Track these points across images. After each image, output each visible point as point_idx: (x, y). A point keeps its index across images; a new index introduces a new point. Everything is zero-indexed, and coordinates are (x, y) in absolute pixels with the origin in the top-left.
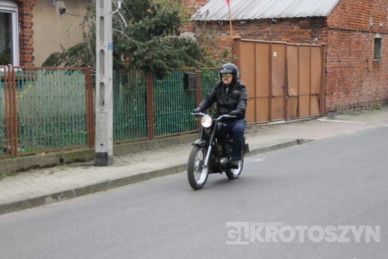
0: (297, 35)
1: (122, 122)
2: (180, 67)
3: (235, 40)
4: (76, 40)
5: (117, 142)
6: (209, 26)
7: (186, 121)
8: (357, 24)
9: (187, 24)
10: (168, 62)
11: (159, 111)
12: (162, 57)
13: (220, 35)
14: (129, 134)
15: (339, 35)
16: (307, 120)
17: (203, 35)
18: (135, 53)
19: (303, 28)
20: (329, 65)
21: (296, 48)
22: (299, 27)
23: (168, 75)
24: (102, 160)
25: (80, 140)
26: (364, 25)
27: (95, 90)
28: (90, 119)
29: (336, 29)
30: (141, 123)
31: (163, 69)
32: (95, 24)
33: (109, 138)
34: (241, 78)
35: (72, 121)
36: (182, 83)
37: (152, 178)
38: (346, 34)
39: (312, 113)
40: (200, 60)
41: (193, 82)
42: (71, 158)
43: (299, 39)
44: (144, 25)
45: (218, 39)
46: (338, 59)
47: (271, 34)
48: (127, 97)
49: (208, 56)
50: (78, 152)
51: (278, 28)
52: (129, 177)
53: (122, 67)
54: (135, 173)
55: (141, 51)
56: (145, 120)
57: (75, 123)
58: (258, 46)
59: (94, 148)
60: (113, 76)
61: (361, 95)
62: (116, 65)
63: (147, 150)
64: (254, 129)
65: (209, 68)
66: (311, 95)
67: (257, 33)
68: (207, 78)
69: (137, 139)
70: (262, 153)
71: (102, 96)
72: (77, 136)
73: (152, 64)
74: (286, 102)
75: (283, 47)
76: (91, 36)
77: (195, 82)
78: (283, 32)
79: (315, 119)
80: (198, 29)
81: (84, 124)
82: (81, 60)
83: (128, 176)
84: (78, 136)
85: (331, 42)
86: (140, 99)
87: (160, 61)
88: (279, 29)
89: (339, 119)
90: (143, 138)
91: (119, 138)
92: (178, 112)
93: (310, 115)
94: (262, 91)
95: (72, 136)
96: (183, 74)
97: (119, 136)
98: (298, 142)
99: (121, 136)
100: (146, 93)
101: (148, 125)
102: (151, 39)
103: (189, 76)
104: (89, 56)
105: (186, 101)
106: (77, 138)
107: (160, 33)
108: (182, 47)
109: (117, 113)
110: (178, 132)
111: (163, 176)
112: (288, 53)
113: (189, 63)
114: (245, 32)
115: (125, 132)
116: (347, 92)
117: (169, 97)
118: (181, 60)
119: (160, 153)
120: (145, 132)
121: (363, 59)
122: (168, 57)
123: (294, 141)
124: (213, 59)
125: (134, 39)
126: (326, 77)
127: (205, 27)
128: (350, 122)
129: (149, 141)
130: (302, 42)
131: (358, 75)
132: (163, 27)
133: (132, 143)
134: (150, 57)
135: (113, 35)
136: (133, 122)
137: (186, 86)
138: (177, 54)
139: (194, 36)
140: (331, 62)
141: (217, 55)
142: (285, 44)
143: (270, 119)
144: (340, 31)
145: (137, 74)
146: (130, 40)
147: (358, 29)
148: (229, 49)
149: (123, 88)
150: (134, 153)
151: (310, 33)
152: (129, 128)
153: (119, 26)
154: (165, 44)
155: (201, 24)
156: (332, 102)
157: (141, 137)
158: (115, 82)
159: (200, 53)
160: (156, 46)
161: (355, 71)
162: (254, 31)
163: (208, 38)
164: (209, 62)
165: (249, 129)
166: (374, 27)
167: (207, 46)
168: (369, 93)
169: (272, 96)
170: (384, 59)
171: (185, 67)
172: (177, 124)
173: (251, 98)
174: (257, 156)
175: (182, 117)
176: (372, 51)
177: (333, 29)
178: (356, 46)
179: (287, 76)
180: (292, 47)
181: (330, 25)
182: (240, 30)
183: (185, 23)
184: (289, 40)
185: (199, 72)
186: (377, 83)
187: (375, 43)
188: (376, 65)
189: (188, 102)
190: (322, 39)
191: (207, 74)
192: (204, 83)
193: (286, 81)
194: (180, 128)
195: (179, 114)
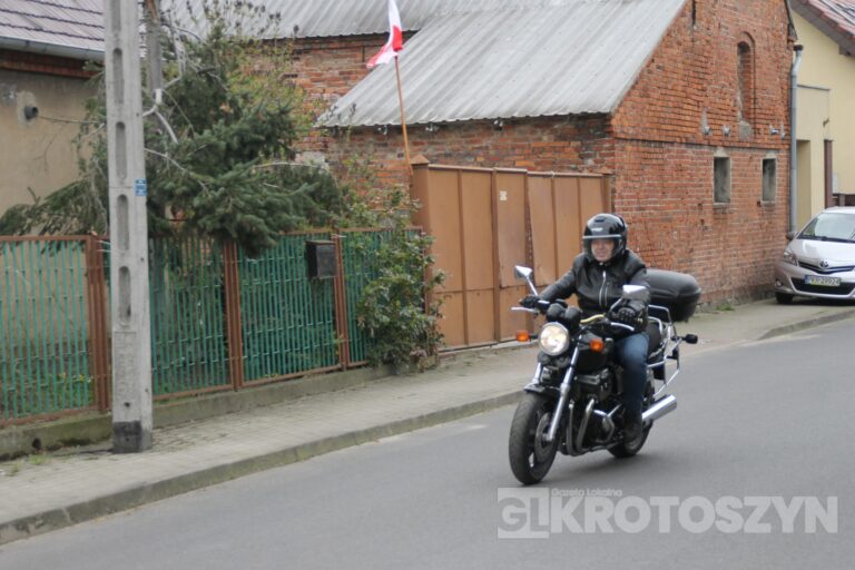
0: (549, 155)
1: (171, 352)
2: (297, 229)
3: (413, 165)
4: (63, 175)
5: (162, 397)
6: (357, 137)
7: (315, 346)
8: (676, 128)
9: (309, 136)
10: (270, 219)
11: (253, 326)
12: (255, 209)
13: (383, 157)
14: (189, 380)
15: (638, 151)
17: (345, 158)
18: (196, 202)
19: (562, 137)
21: (548, 181)
22: (552, 136)
23: (270, 247)
24: (128, 440)
25: (79, 395)
26: (690, 130)
27: (109, 285)
28: (99, 349)
29: (632, 140)
30: (214, 353)
31: (260, 235)
32: (106, 140)
33: (143, 390)
34: (433, 248)
35: (58, 354)
36: (304, 262)
37: (242, 475)
38: (652, 150)
40: (342, 212)
41: (326, 262)
42: (58, 438)
44: (214, 140)
45: (379, 166)
46: (638, 203)
48: (182, 297)
49: (358, 202)
50: (75, 424)
51: (508, 139)
52: (189, 475)
53: (168, 232)
54: (204, 466)
55: (210, 196)
56: (223, 348)
57: (66, 360)
58: (465, 177)
59: (109, 413)
60: (150, 251)
62: (154, 227)
63: (229, 413)
64: (463, 358)
65: (362, 229)
67: (462, 152)
68: (358, 250)
69: (206, 390)
70: (483, 411)
71: (125, 298)
72: (71, 387)
73: (234, 225)
75: (522, 177)
76: (97, 166)
77: (332, 259)
78: (518, 147)
80: (333, 146)
81: (85, 361)
82: (75, 219)
83: (187, 472)
84: (74, 387)
85: (621, 168)
86: (211, 302)
87: (250, 217)
88: (509, 142)
90: (219, 387)
91: (166, 389)
92: (295, 328)
94: (477, 278)
95: (60, 387)
96: (304, 244)
97: (164, 385)
99: (169, 385)
100: (223, 287)
101: (231, 358)
102: (230, 169)
103: (318, 247)
104: (93, 209)
105: (313, 302)
106: (71, 392)
107: (252, 155)
108: (300, 185)
109: (161, 334)
110: (298, 371)
111: (267, 468)
112: (529, 193)
113: (317, 219)
114: (436, 150)
115: (179, 375)
117: (275, 295)
118: (300, 215)
119: (257, 418)
120: (224, 374)
121: (692, 202)
122: (270, 207)
124: (368, 209)
125: (193, 170)
127: (348, 139)
129: (233, 393)
130: (561, 168)
131: (682, 237)
132: (258, 143)
133: (195, 400)
134: (229, 210)
135: (147, 162)
136: (196, 352)
137: (312, 270)
138: (289, 200)
139: (326, 161)
140: (626, 210)
141: (377, 200)
142: (525, 173)
143: (497, 338)
144: (640, 143)
145: (202, 246)
146: (183, 174)
147: (678, 140)
148: (403, 187)
149: (171, 278)
150: (201, 420)
151: (577, 149)
152: (188, 365)
153: (159, 141)
154: (262, 180)
155: (341, 133)
157: (216, 385)
158: (153, 264)
159: (341, 196)
160: (243, 185)
161: (676, 229)
162: (457, 146)
163: (356, 165)
164: (361, 217)
165: (454, 360)
166: (711, 134)
167: (355, 181)
168: (708, 274)
169: (501, 288)
170: (736, 201)
171: (307, 229)
172: (294, 354)
173: (455, 292)
174: (472, 417)
175: (306, 339)
176: (710, 186)
177: (626, 140)
178: (675, 176)
179: (531, 243)
180: (540, 179)
181: (618, 131)
182: (426, 146)
183: (306, 133)
184: (534, 165)
185: (338, 239)
186: (722, 254)
187: (715, 170)
188: (720, 214)
189: (318, 303)
190: (603, 161)
191: (357, 242)
192: (351, 262)
193: (529, 254)
194: (300, 362)
195: (298, 332)
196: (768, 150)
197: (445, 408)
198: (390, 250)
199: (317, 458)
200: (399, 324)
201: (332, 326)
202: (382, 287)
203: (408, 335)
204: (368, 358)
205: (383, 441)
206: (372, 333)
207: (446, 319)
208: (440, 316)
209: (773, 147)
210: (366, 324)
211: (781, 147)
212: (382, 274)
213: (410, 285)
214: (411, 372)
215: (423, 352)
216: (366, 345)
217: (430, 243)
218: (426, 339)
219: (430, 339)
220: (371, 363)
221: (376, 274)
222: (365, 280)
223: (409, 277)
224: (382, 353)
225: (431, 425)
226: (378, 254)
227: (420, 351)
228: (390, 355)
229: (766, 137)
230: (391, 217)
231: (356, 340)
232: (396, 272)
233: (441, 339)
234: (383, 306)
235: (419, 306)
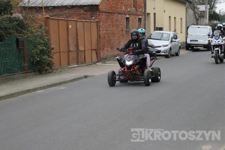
0: (83, 16)
2: (13, 34)
3: (46, 18)
6: (30, 10)
7: (19, 66)
8: (116, 9)
10: (5, 31)
11: (1, 60)
12: (1, 29)
13: (38, 15)
15: (106, 15)
16: (90, 64)
17: (27, 15)
19: (86, 11)
21: (82, 23)
22: (83, 11)
23: (6, 39)
26: (120, 10)
29: (105, 12)
31: (3, 36)
34: (51, 40)
36: (15, 43)
38: (110, 15)
40: (26, 30)
41: (22, 43)
43: (84, 18)
45: (36, 18)
46: (106, 29)
47: (67, 15)
49: (31, 27)
51: (71, 11)
58: (60, 21)
64: (60, 70)
65: (32, 35)
66: (92, 50)
67: (59, 14)
68: (30, 40)
70: (65, 84)
74: (78, 54)
75: (75, 21)
78: (74, 13)
79: (95, 63)
80: (24, 12)
85: (102, 19)
87: (0, 31)
89: (108, 63)
93: (92, 61)
94: (63, 48)
96: (15, 39)
98: (86, 77)
103: (19, 39)
105: (18, 54)
108: (14, 22)
110: (14, 73)
112: (77, 26)
113: (19, 32)
114: (52, 14)
116: (112, 48)
117: (7, 52)
118: (14, 30)
119: (2, 86)
121: (120, 29)
122: (5, 28)
123: (83, 77)
124: (33, 29)
126: (100, 39)
127: (27, 10)
128: (114, 65)
130: (86, 19)
131: (118, 38)
132: (2, 10)
137: (18, 46)
138: (11, 26)
139: (22, 16)
140: (102, 31)
141: (36, 27)
142: (76, 20)
143: (69, 64)
144: (107, 13)
147: (116, 12)
148: (43, 23)
151: (90, 14)
154: (3, 20)
155: (26, 8)
156: (104, 54)
159: (25, 26)
161: (116, 36)
163: (30, 17)
164: (31, 31)
165: (57, 70)
166: (125, 11)
167: (30, 21)
169: (70, 51)
171: (16, 34)
172: (13, 68)
173: (58, 52)
174: (62, 85)
175: (16, 64)
176: (125, 25)
177: (103, 12)
178: (116, 22)
179: (78, 39)
180: (80, 22)
181: (101, 10)
182: (49, 13)
183: (16, 8)
184: (78, 18)
185: (25, 37)
187: (126, 20)
188: (127, 32)
189: (20, 55)
190: (97, 18)
191: (30, 38)
192: (29, 44)
193: (77, 42)
194: (15, 71)
195: (14, 62)
196: (140, 15)
197: (55, 83)
198: (40, 41)
199: (19, 96)
200: (42, 60)
201: (23, 61)
202: (37, 50)
203: (45, 64)
204: (34, 70)
205: (37, 92)
206: (35, 63)
207: (55, 59)
208: (53, 58)
209: (141, 15)
210: (33, 60)
211: (143, 15)
212: (37, 47)
213: (45, 50)
214: (46, 74)
215: (49, 68)
216: (33, 66)
217: (51, 39)
218: (50, 65)
220: (35, 71)
221: (36, 47)
222: (33, 48)
223: (45, 48)
224: (38, 68)
225: (51, 88)
226: (36, 41)
227: (48, 68)
228: (40, 69)
229: (139, 12)
230: (40, 32)
231: (30, 65)
232: (41, 46)
233: (54, 65)
234: (38, 56)
235: (48, 56)
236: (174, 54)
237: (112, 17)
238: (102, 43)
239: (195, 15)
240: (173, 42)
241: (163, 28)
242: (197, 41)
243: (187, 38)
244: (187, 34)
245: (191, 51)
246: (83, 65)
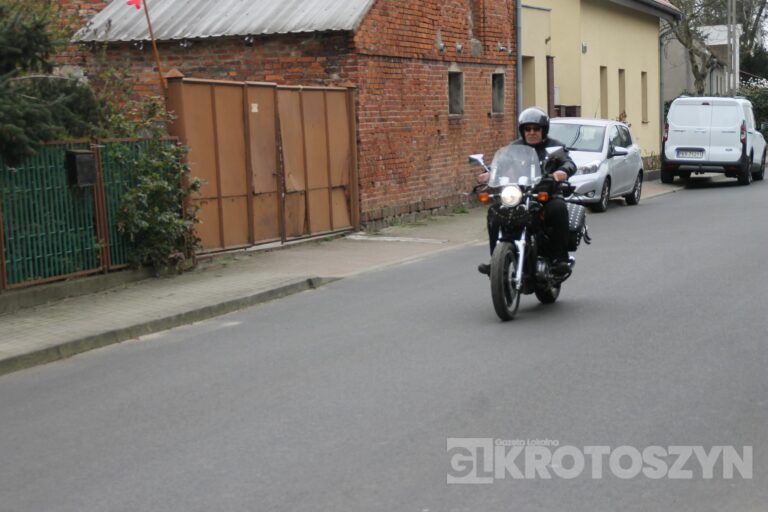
0: (297, 69)
2: (56, 139)
3: (168, 79)
6: (114, 52)
7: (77, 250)
8: (413, 44)
9: (67, 50)
10: (29, 129)
11: (15, 231)
12: (14, 118)
13: (140, 71)
15: (379, 66)
16: (326, 240)
17: (102, 71)
19: (308, 53)
20: (363, 126)
21: (296, 94)
22: (300, 53)
23: (30, 156)
26: (426, 46)
29: (374, 56)
31: (20, 144)
34: (188, 157)
36: (64, 170)
38: (392, 65)
39: (335, 223)
40: (100, 123)
41: (86, 170)
43: (302, 77)
45: (135, 80)
46: (380, 114)
47: (244, 67)
49: (116, 113)
51: (258, 56)
58: (218, 90)
61: (430, 185)
64: (220, 261)
65: (120, 140)
66: (332, 189)
67: (215, 67)
68: (116, 159)
70: (238, 309)
74: (281, 203)
75: (271, 90)
77: (91, 168)
78: (268, 62)
79: (343, 235)
80: (91, 60)
85: (364, 82)
87: (11, 126)
88: (260, 57)
89: (389, 235)
92: (57, 234)
93: (332, 228)
94: (231, 184)
96: (63, 154)
98: (311, 283)
103: (78, 156)
105: (74, 209)
107: (9, 68)
108: (58, 96)
110: (60, 274)
111: (31, 366)
112: (280, 105)
113: (76, 129)
114: (191, 64)
116: (402, 180)
117: (36, 203)
118: (57, 124)
119: (21, 319)
121: (429, 113)
122: (29, 118)
123: (302, 283)
124: (126, 120)
126: (359, 151)
127: (104, 54)
128: (410, 239)
130: (309, 82)
131: (421, 146)
132: (14, 56)
137: (72, 178)
138: (48, 111)
139: (85, 75)
140: (367, 121)
141: (135, 111)
142: (274, 87)
143: (251, 241)
144: (381, 59)
147: (415, 56)
148: (159, 100)
151: (323, 64)
154: (20, 91)
156: (374, 202)
159: (99, 107)
161: (416, 139)
162: (210, 61)
163: (113, 78)
164: (119, 128)
165: (211, 261)
166: (445, 50)
167: (112, 93)
168: (445, 180)
169: (254, 193)
170: (469, 113)
171: (67, 139)
172: (56, 258)
173: (211, 199)
174: (228, 315)
175: (68, 243)
176: (445, 98)
177: (367, 55)
178: (413, 89)
179: (281, 152)
180: (290, 92)
181: (361, 47)
182: (181, 61)
183: (63, 47)
184: (281, 78)
185: (98, 149)
186: (457, 161)
187: (450, 83)
188: (455, 125)
189: (79, 210)
190: (346, 76)
191: (115, 152)
192: (110, 171)
193: (280, 163)
194: (62, 266)
195: (60, 237)
196: (497, 65)
197: (203, 306)
198: (148, 159)
199: (79, 356)
201: (93, 232)
202: (140, 194)
203: (167, 239)
204: (129, 261)
205: (143, 338)
206: (132, 237)
207: (203, 223)
208: (197, 221)
209: (501, 62)
210: (126, 229)
211: (508, 62)
212: (140, 182)
213: (168, 193)
214: (171, 274)
215: (181, 255)
216: (126, 249)
217: (186, 152)
218: (185, 243)
219: (188, 243)
220: (131, 266)
221: (135, 182)
222: (124, 188)
223: (166, 183)
224: (142, 256)
225: (190, 323)
226: (136, 163)
227: (179, 254)
228: (149, 258)
229: (495, 53)
230: (148, 128)
231: (116, 244)
232: (154, 179)
233: (198, 243)
234: (142, 212)
235: (177, 212)
236: (620, 198)
237: (399, 71)
238: (368, 164)
239: (693, 61)
240: (616, 158)
241: (580, 107)
242: (701, 150)
243: (664, 141)
244: (665, 126)
245: (681, 188)
246: (300, 244)
